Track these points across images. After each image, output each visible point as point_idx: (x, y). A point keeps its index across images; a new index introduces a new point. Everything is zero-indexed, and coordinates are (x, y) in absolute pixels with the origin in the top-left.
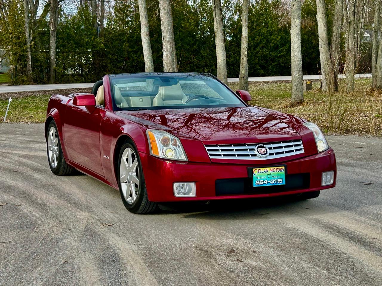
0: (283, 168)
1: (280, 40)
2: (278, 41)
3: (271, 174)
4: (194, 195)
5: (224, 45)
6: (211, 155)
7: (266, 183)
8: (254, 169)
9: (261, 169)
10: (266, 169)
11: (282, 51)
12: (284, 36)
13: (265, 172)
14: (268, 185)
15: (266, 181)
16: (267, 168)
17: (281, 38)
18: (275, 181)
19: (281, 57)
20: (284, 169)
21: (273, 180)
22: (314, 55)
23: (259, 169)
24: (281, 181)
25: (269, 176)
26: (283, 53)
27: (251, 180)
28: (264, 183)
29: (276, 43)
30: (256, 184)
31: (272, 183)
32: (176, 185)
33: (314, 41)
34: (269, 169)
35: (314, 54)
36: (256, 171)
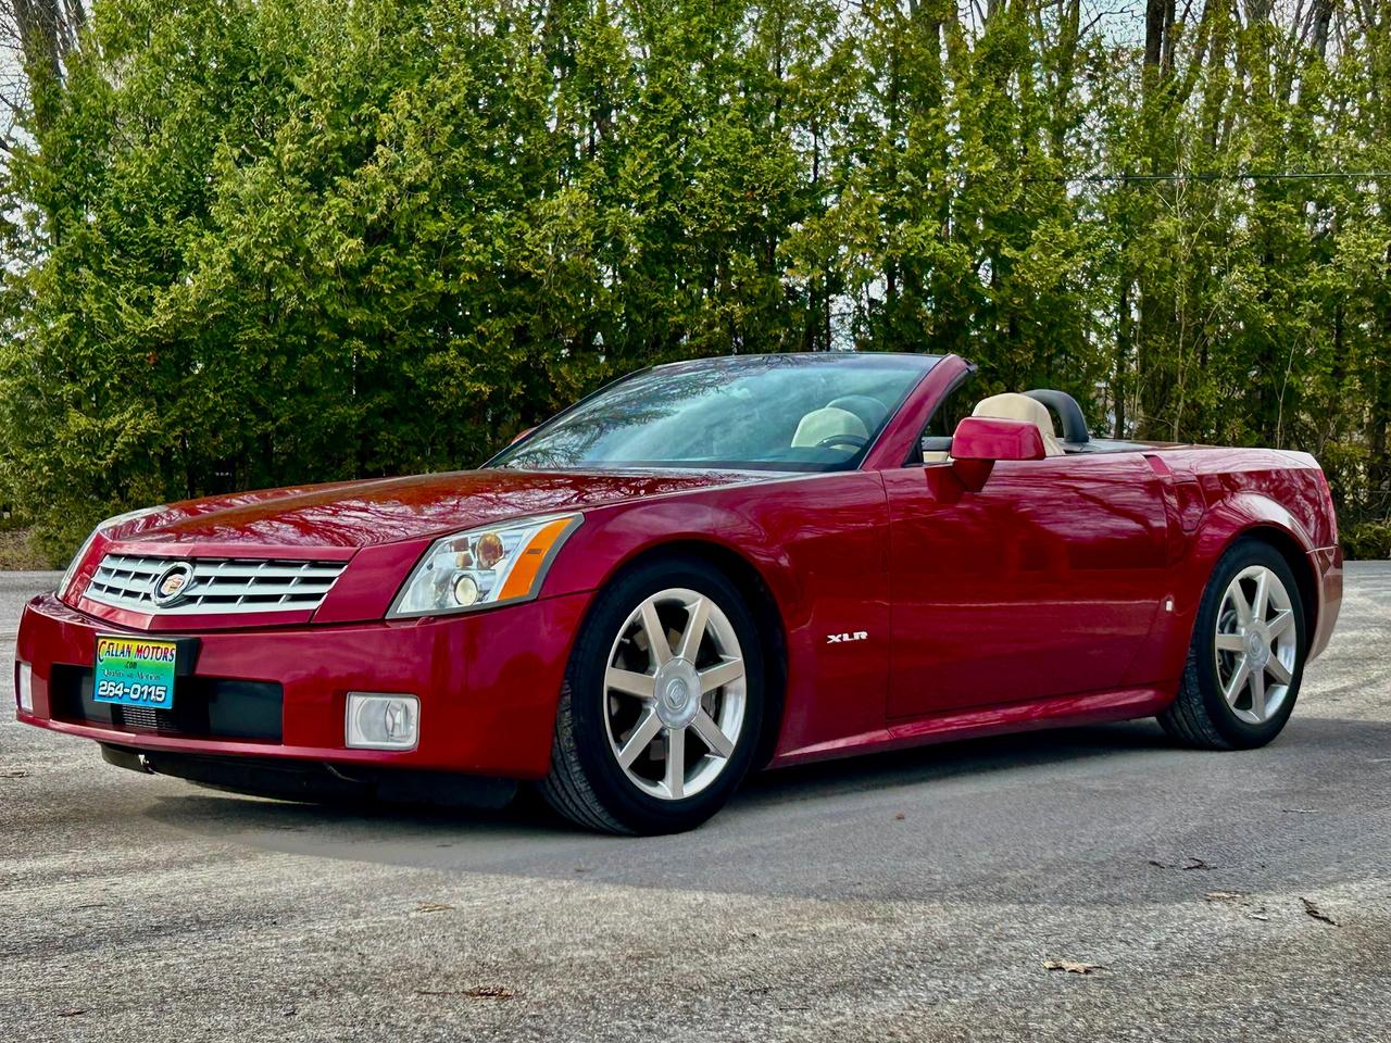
0: (173, 648)
3: (134, 665)
7: (120, 693)
14: (125, 703)
15: (122, 686)
16: (131, 643)
18: (142, 693)
20: (175, 653)
21: (138, 687)
23: (110, 642)
24: (160, 696)
25: (131, 671)
28: (116, 692)
30: (100, 693)
31: (133, 697)
34: (134, 645)
36: (104, 647)
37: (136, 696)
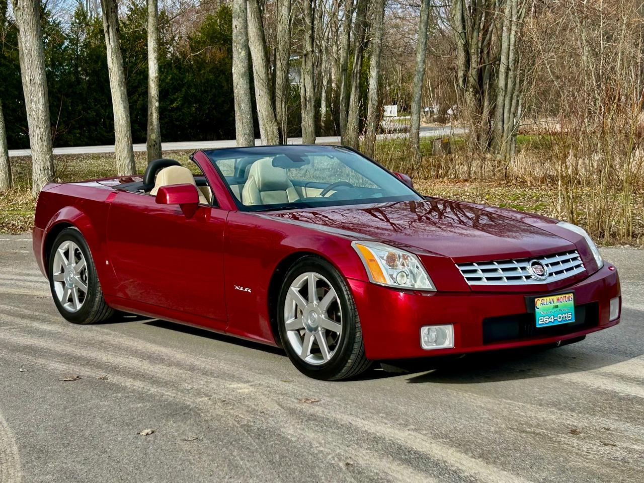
0: (571, 295)
1: (171, 82)
2: (167, 83)
3: (557, 307)
4: (451, 345)
5: (125, 90)
6: (469, 279)
7: (553, 320)
8: (536, 300)
9: (545, 298)
10: (551, 298)
11: (175, 100)
12: (177, 76)
13: (550, 302)
14: (555, 324)
15: (552, 317)
16: (553, 297)
17: (172, 79)
18: (563, 317)
19: (173, 109)
20: (572, 297)
21: (561, 315)
22: (226, 107)
23: (542, 299)
24: (570, 317)
25: (556, 309)
26: (177, 103)
27: (532, 317)
28: (550, 320)
29: (165, 87)
30: (540, 323)
31: (559, 321)
32: (424, 330)
33: (225, 84)
34: (555, 298)
35: (225, 105)
36: (539, 302)
37: (560, 320)
